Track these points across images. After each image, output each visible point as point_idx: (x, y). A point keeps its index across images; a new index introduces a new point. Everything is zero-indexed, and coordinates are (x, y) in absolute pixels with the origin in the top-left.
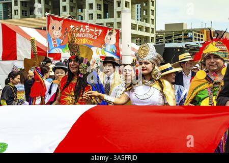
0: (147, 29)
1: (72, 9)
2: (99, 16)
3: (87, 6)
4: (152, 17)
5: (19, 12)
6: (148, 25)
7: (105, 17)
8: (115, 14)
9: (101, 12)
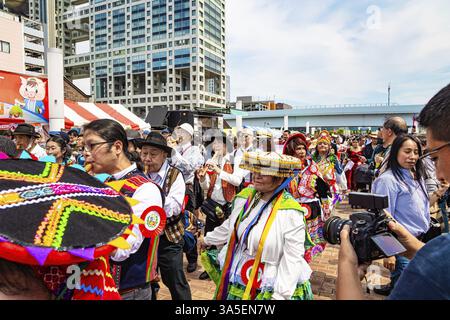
0: (219, 101)
1: (155, 83)
2: (178, 89)
3: (168, 80)
4: (223, 90)
5: (113, 86)
6: (219, 97)
7: (184, 90)
8: (191, 87)
9: (180, 86)
